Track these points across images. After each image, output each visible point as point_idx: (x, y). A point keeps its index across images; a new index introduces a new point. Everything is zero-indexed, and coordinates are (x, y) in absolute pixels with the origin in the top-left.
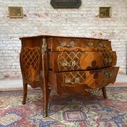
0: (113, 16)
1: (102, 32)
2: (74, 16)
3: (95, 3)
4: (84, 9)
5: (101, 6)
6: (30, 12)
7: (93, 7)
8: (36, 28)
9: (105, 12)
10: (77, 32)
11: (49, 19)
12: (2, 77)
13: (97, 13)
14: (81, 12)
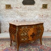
0: (48, 8)
1: (43, 15)
3: (41, 2)
4: (36, 5)
6: (14, 7)
7: (40, 4)
9: (45, 6)
13: (42, 7)
14: (35, 7)
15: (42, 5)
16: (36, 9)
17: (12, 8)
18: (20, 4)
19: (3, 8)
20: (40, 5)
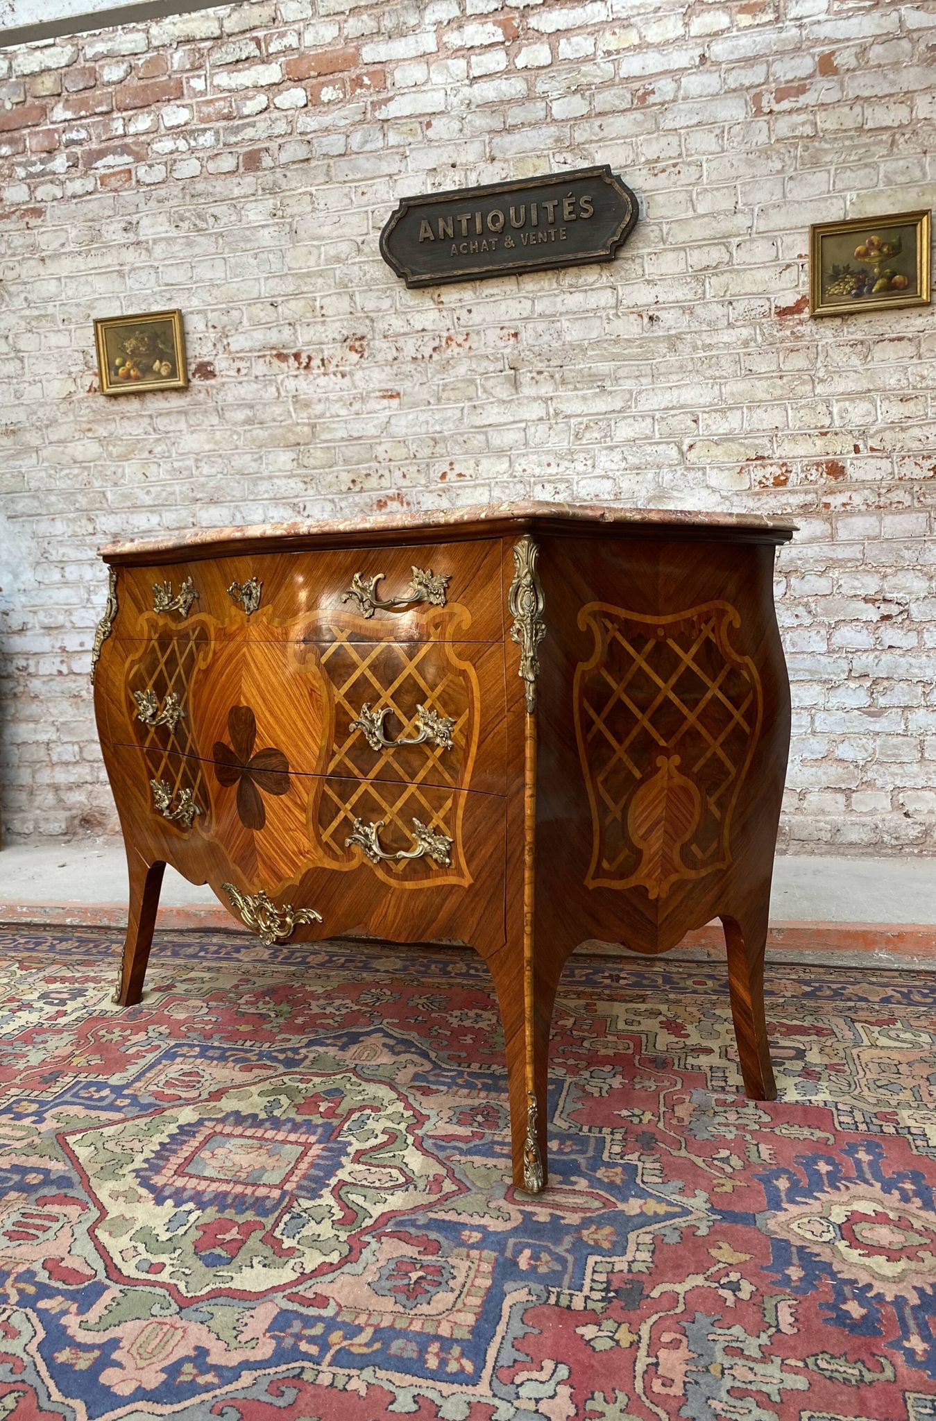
1: (841, 447)
2: (574, 333)
3: (763, 195)
4: (670, 264)
5: (833, 213)
7: (752, 235)
8: (284, 459)
10: (607, 462)
11: (378, 378)
12: (57, 826)
13: (794, 285)
14: (641, 295)
15: (802, 245)
16: (673, 342)
17: (205, 371)
18: (344, 287)
19: (57, 388)
20: (762, 251)
